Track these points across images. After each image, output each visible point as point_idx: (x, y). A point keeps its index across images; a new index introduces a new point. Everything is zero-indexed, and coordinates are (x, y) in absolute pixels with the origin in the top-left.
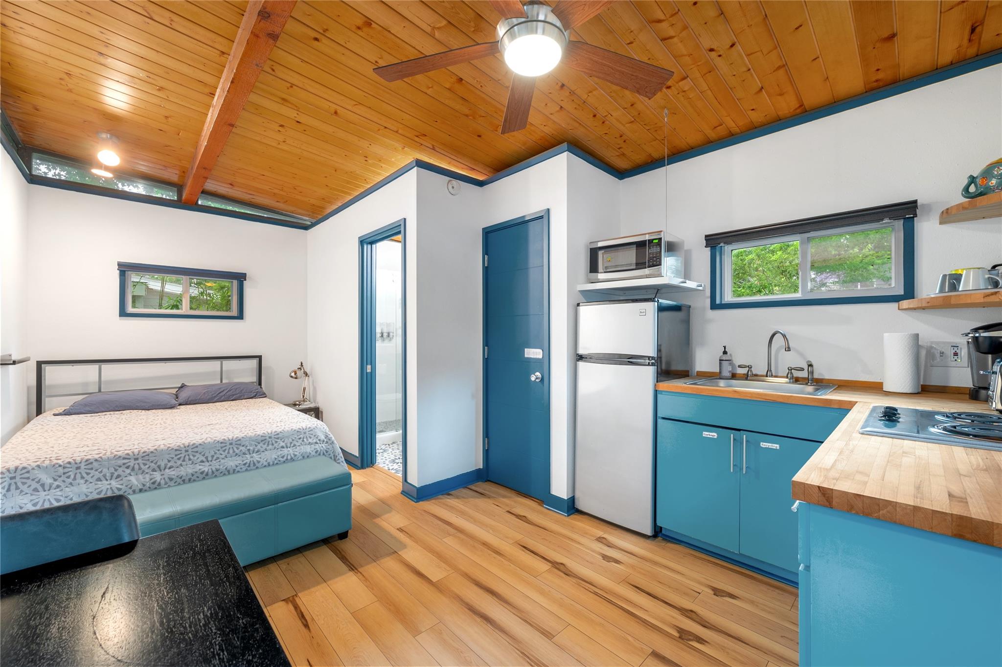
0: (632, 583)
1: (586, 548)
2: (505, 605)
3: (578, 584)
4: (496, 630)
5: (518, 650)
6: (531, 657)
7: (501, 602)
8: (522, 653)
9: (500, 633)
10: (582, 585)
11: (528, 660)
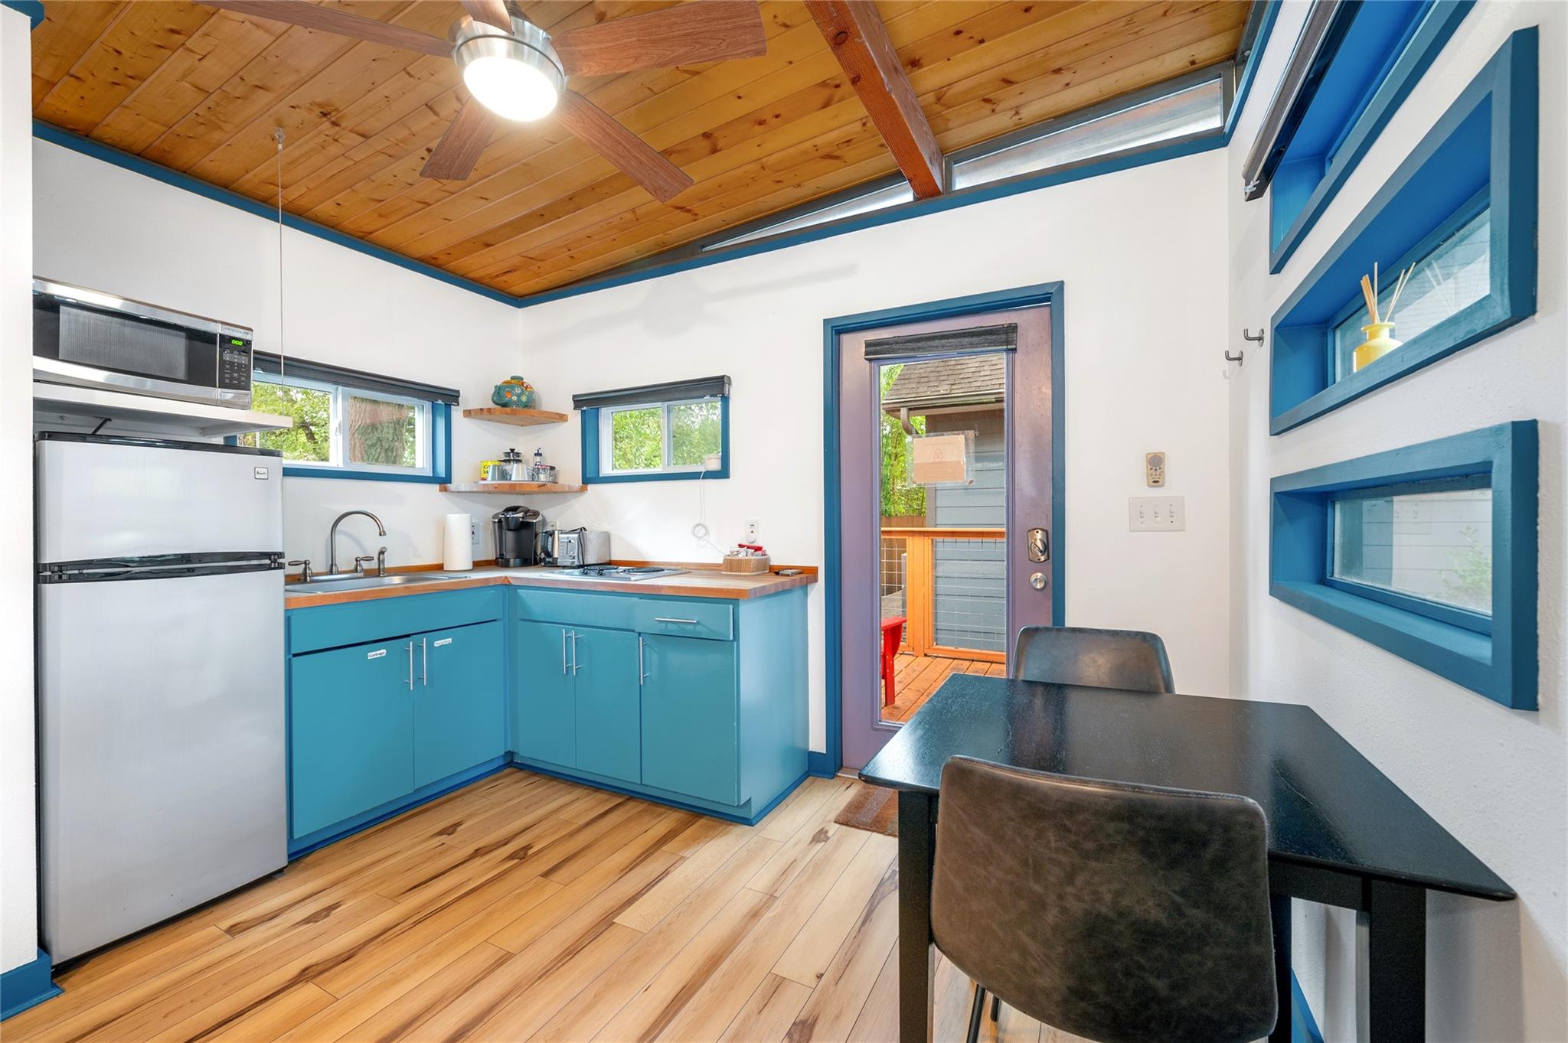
0: (405, 890)
1: (262, 944)
2: (419, 1023)
3: (384, 943)
4: (486, 1020)
5: (535, 982)
6: (549, 967)
7: (405, 1034)
8: (540, 978)
9: (493, 1013)
10: (390, 937)
11: (555, 969)
